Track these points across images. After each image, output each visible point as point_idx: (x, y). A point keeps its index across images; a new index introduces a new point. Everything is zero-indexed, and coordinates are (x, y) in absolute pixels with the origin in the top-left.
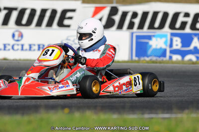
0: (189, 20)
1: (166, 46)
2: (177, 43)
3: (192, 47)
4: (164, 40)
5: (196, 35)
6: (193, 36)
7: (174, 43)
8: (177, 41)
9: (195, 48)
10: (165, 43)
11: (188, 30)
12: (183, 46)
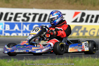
0: (13, 16)
1: (2, 29)
2: (8, 28)
3: (15, 29)
4: (1, 26)
5: (16, 23)
6: (15, 24)
7: (6, 27)
8: (7, 26)
9: (16, 30)
10: (2, 27)
11: (12, 21)
12: (11, 29)
